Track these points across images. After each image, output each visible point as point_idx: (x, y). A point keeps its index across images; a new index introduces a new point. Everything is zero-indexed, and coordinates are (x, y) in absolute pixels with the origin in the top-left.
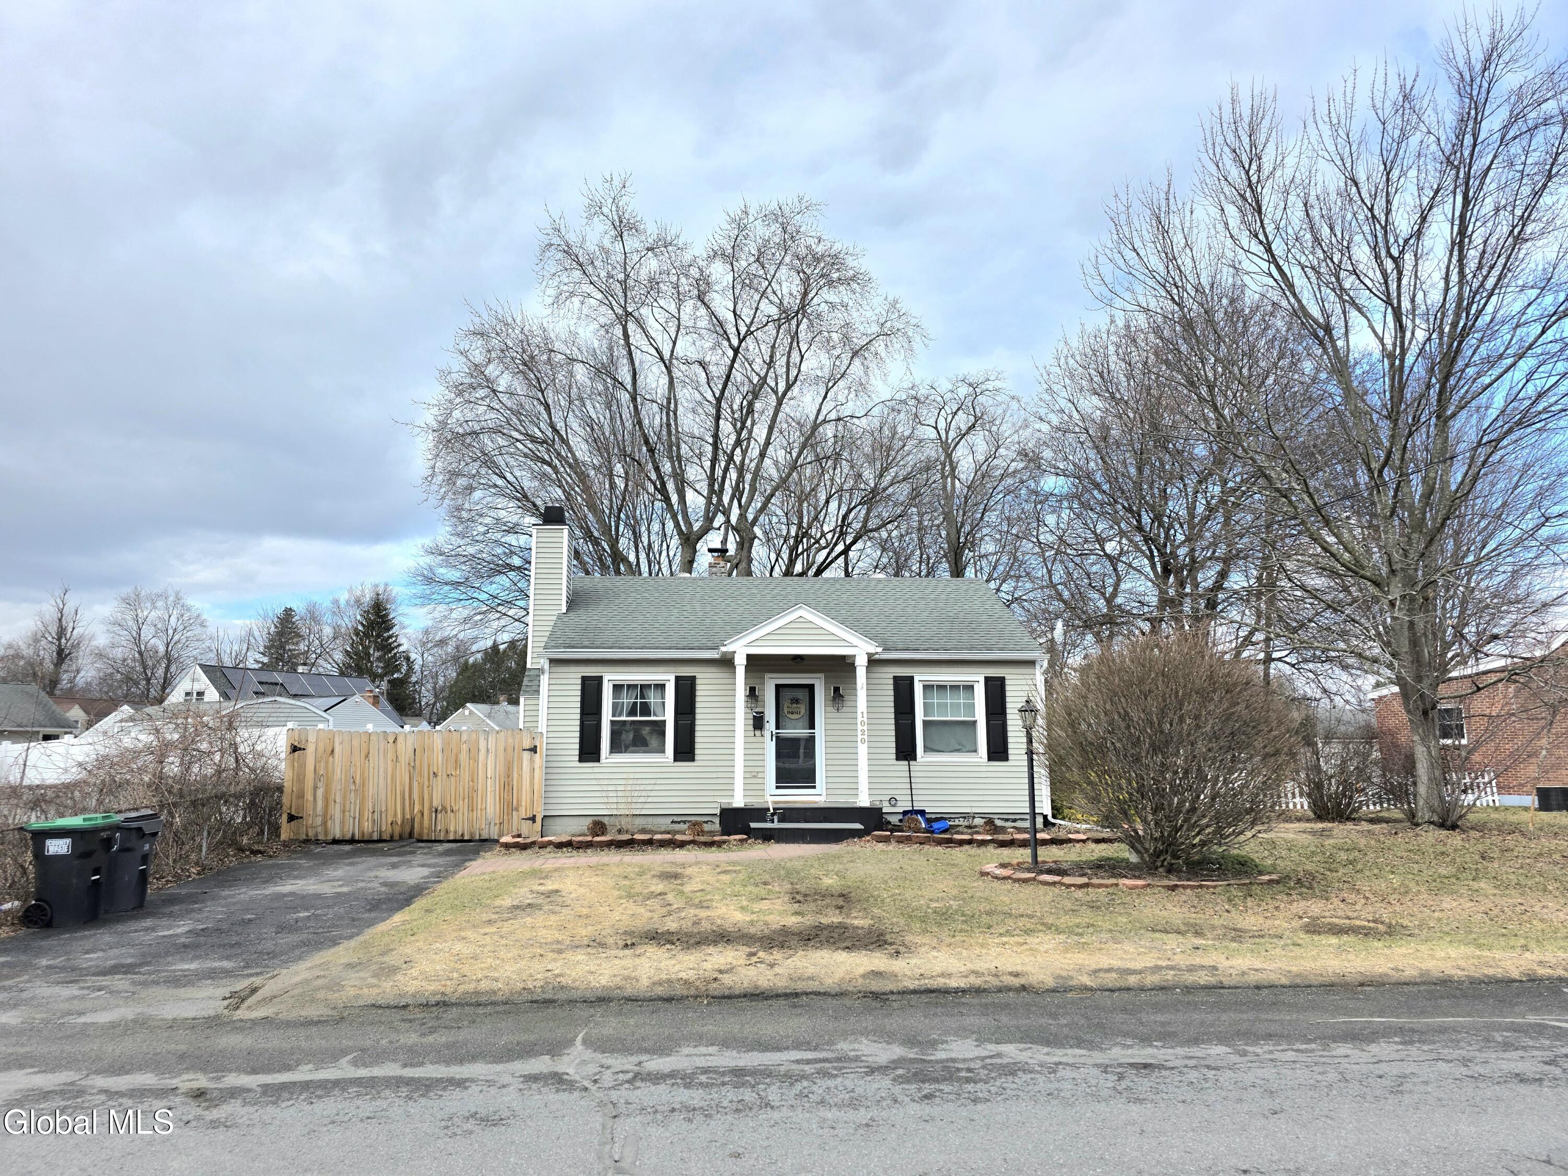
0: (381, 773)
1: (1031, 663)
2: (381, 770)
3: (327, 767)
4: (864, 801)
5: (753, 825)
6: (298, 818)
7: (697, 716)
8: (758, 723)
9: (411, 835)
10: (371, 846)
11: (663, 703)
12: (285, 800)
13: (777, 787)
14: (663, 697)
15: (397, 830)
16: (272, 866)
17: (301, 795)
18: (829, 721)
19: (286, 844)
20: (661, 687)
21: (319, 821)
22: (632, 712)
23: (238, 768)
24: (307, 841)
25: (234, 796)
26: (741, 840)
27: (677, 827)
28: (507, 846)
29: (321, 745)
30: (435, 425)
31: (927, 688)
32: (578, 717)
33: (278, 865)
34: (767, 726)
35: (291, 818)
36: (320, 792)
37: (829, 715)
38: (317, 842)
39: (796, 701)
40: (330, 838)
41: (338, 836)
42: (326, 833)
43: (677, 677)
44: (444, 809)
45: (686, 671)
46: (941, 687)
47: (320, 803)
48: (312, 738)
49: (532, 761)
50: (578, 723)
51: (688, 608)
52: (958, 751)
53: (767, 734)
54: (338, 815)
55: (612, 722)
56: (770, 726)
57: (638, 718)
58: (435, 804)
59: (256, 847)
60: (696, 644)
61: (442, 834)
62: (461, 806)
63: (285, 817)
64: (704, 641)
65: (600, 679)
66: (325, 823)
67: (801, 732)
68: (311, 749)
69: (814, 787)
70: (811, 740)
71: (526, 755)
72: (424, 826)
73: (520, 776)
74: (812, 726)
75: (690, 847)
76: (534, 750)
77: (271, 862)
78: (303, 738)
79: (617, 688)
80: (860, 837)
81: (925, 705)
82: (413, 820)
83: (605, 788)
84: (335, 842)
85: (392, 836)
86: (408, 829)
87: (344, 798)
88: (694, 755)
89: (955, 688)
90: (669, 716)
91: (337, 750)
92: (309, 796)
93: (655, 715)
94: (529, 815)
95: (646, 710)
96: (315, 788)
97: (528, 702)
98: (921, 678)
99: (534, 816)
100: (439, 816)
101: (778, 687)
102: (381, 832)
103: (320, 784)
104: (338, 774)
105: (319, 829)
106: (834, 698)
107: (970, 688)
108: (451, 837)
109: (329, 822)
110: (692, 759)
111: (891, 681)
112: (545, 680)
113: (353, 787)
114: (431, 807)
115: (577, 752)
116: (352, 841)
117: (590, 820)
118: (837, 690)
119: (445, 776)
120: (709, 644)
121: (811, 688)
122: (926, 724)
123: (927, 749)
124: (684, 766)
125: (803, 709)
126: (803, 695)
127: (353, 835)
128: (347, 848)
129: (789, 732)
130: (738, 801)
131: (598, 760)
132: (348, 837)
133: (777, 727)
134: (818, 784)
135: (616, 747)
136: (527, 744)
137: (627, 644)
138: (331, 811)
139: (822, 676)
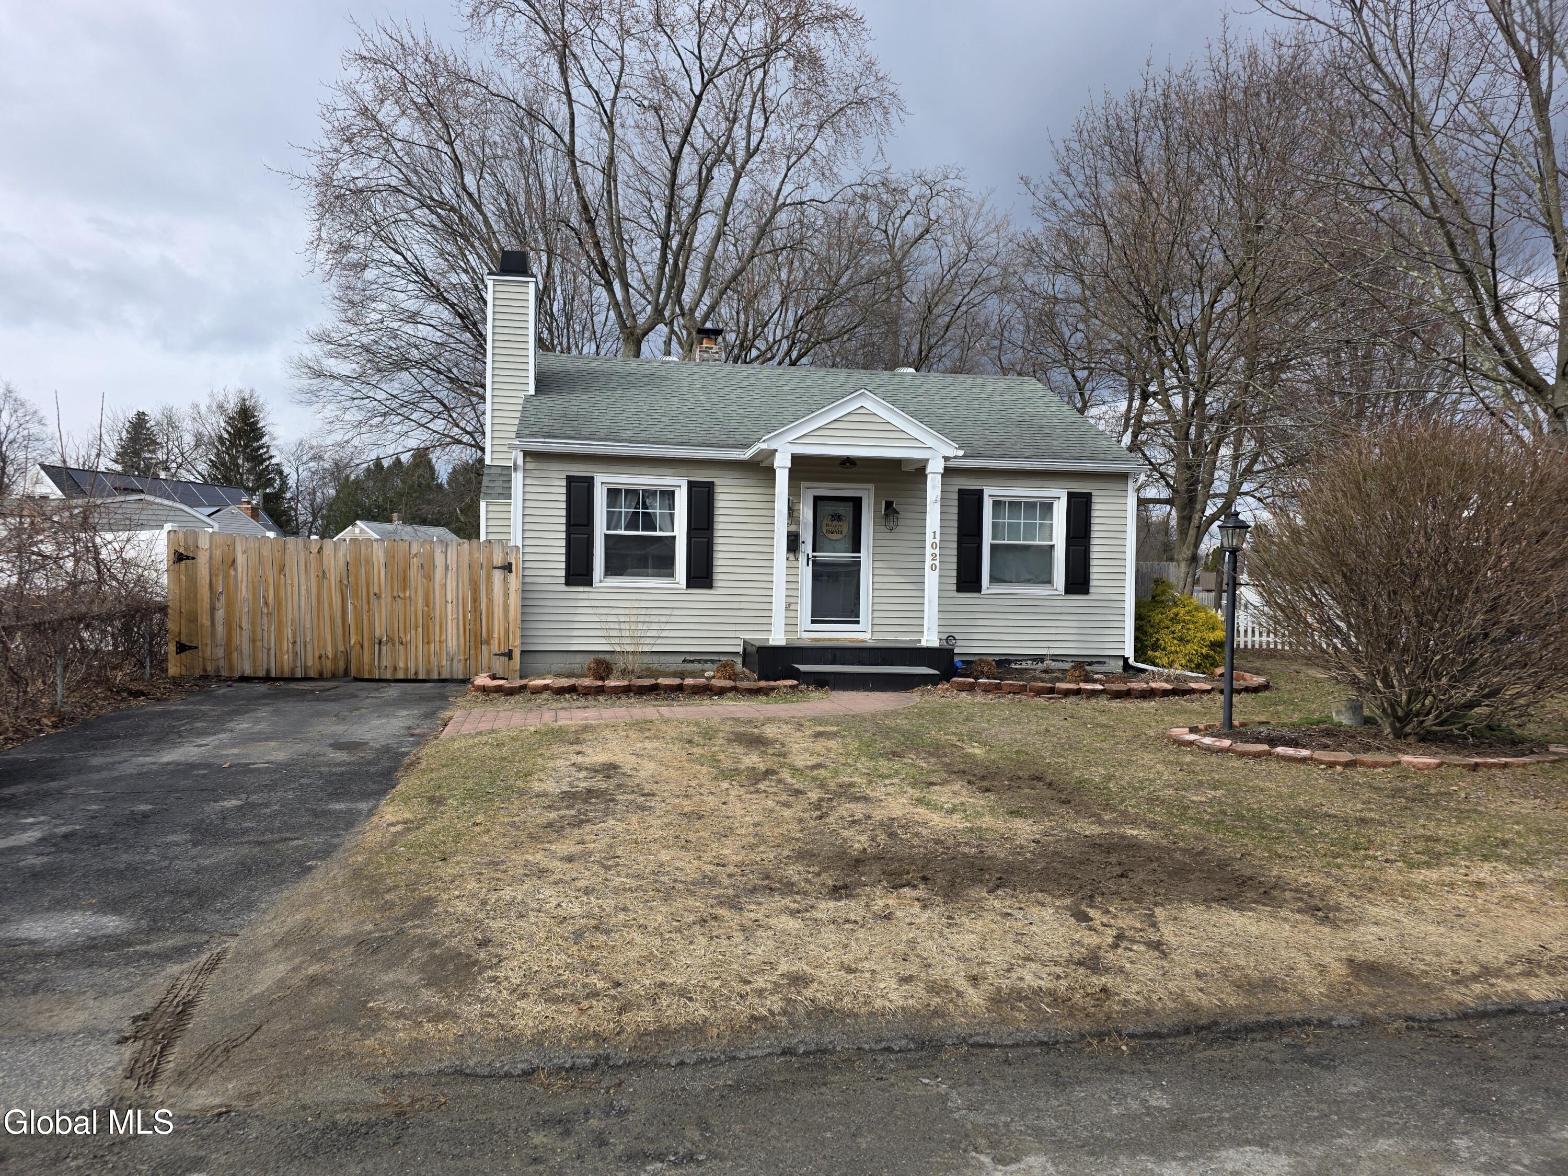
0: (303, 592)
1: (1122, 477)
2: (303, 588)
3: (227, 583)
4: (930, 639)
5: (803, 668)
6: (190, 648)
7: (716, 533)
8: (793, 543)
9: (347, 672)
10: (293, 686)
11: (672, 516)
12: (171, 625)
13: (813, 622)
14: (672, 507)
15: (329, 664)
16: (163, 714)
17: (193, 618)
18: (879, 543)
19: (176, 682)
20: (668, 496)
21: (220, 652)
22: (632, 525)
23: (101, 581)
24: (205, 677)
25: (99, 617)
26: (791, 687)
27: (689, 667)
28: (484, 690)
29: (218, 553)
30: (318, 176)
31: (997, 504)
32: (563, 528)
33: (169, 712)
34: (802, 547)
35: (182, 648)
36: (220, 614)
37: (879, 536)
38: (219, 679)
39: (837, 517)
40: (237, 674)
41: (248, 672)
42: (231, 668)
43: (690, 483)
44: (391, 639)
45: (702, 476)
46: (1014, 505)
47: (220, 629)
48: (204, 543)
49: (505, 582)
50: (563, 535)
51: (689, 397)
52: (1028, 581)
53: (802, 558)
54: (246, 646)
55: (607, 536)
56: (807, 547)
57: (640, 533)
58: (377, 633)
59: (135, 686)
60: (714, 441)
61: (389, 671)
62: (414, 637)
63: (172, 648)
64: (723, 437)
65: (590, 481)
66: (228, 654)
67: (845, 556)
68: (203, 559)
69: (858, 622)
70: (857, 564)
71: (498, 575)
72: (366, 662)
73: (490, 600)
74: (857, 548)
75: (731, 695)
76: (508, 568)
77: (158, 708)
78: (191, 543)
79: (613, 494)
80: (935, 684)
81: (995, 525)
82: (347, 654)
83: (604, 618)
84: (244, 679)
85: (321, 674)
86: (342, 664)
87: (253, 623)
88: (712, 580)
89: (1030, 506)
90: (680, 531)
91: (240, 559)
92: (205, 621)
93: (661, 530)
94: (503, 649)
95: (650, 524)
96: (213, 610)
97: (491, 508)
98: (991, 492)
99: (511, 651)
100: (384, 648)
101: (817, 499)
102: (306, 667)
103: (218, 605)
104: (244, 591)
105: (222, 663)
106: (887, 515)
107: (1047, 507)
108: (401, 676)
109: (235, 654)
110: (709, 585)
111: (956, 496)
112: (517, 479)
113: (265, 610)
114: (372, 638)
115: (563, 573)
116: (267, 679)
117: (592, 657)
118: (889, 505)
119: (389, 599)
120: (731, 441)
121: (857, 503)
122: (993, 547)
123: (994, 579)
124: (699, 594)
125: (846, 527)
126: (846, 510)
127: (268, 671)
128: (262, 688)
129: (827, 556)
130: (777, 638)
131: (590, 583)
132: (262, 673)
133: (814, 551)
134: (862, 618)
135: (611, 569)
136: (498, 560)
137: (625, 436)
138: (236, 640)
139: (871, 487)
